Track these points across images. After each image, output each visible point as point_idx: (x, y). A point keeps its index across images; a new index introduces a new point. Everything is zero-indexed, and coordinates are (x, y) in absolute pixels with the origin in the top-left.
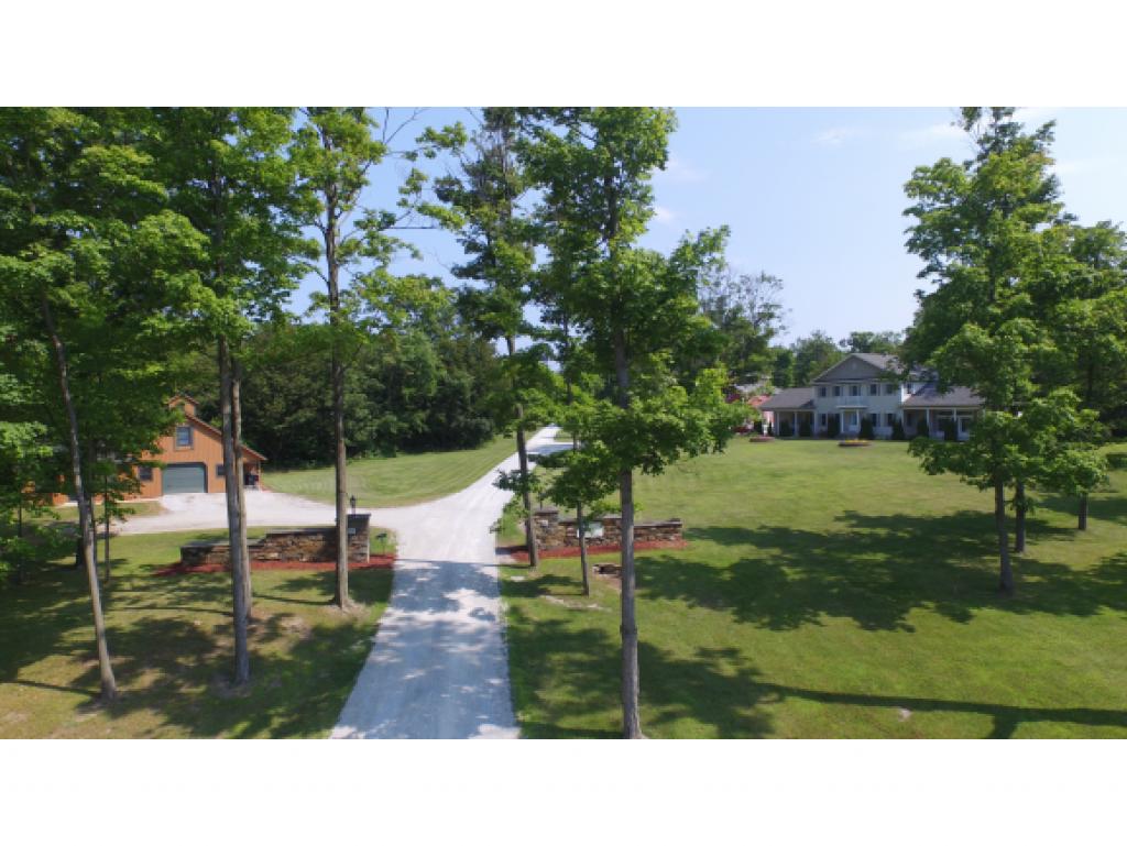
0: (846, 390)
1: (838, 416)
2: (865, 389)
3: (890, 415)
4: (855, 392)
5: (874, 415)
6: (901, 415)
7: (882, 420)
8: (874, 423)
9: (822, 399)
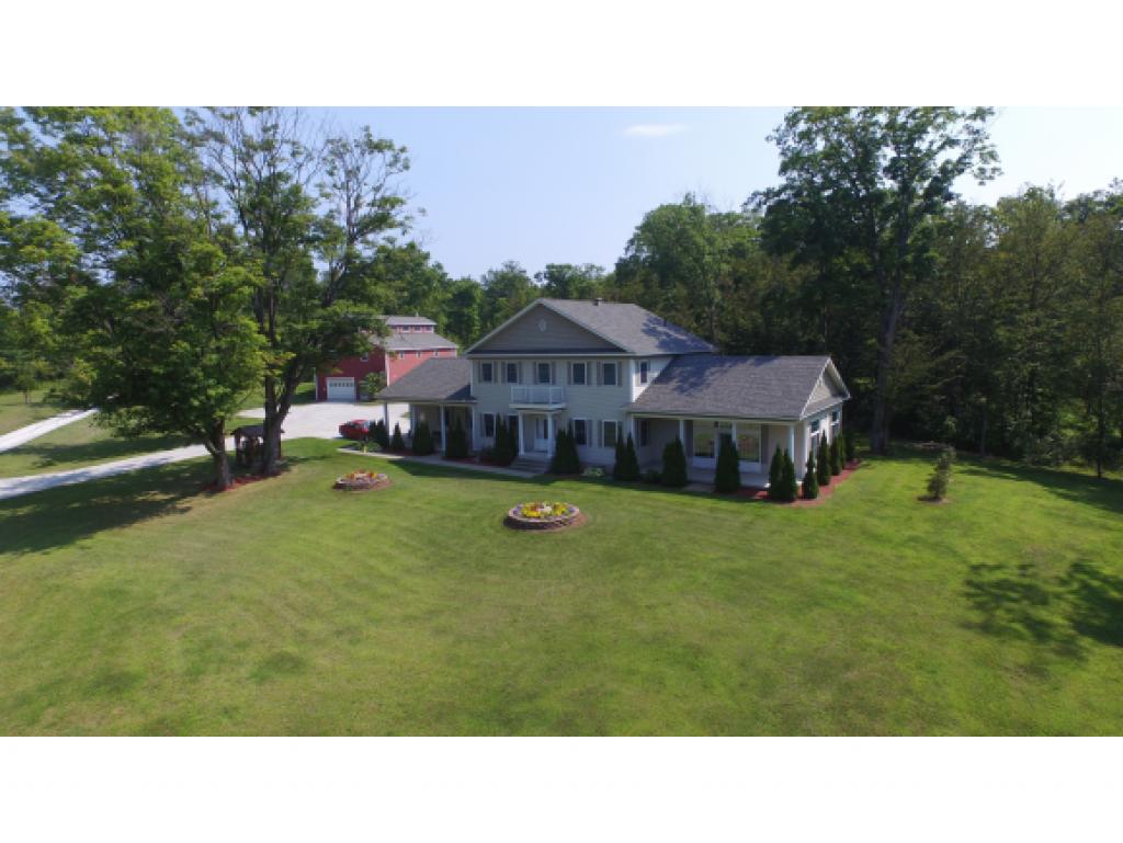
0: (528, 371)
1: (514, 420)
2: (562, 372)
3: (610, 426)
4: (544, 375)
5: (580, 424)
6: (630, 428)
7: (595, 434)
8: (581, 440)
9: (486, 386)
